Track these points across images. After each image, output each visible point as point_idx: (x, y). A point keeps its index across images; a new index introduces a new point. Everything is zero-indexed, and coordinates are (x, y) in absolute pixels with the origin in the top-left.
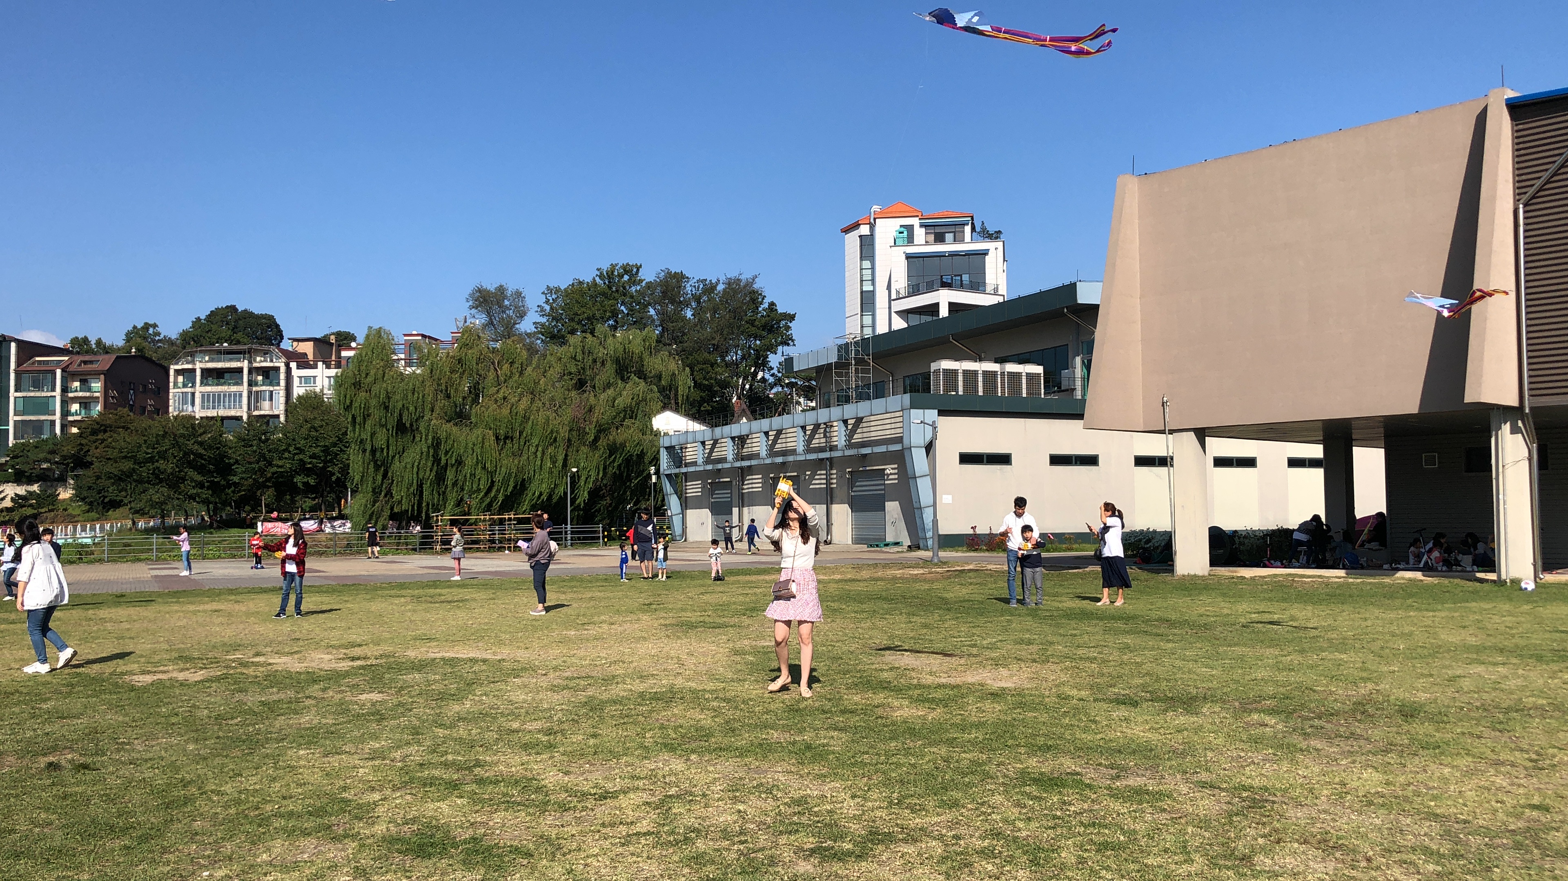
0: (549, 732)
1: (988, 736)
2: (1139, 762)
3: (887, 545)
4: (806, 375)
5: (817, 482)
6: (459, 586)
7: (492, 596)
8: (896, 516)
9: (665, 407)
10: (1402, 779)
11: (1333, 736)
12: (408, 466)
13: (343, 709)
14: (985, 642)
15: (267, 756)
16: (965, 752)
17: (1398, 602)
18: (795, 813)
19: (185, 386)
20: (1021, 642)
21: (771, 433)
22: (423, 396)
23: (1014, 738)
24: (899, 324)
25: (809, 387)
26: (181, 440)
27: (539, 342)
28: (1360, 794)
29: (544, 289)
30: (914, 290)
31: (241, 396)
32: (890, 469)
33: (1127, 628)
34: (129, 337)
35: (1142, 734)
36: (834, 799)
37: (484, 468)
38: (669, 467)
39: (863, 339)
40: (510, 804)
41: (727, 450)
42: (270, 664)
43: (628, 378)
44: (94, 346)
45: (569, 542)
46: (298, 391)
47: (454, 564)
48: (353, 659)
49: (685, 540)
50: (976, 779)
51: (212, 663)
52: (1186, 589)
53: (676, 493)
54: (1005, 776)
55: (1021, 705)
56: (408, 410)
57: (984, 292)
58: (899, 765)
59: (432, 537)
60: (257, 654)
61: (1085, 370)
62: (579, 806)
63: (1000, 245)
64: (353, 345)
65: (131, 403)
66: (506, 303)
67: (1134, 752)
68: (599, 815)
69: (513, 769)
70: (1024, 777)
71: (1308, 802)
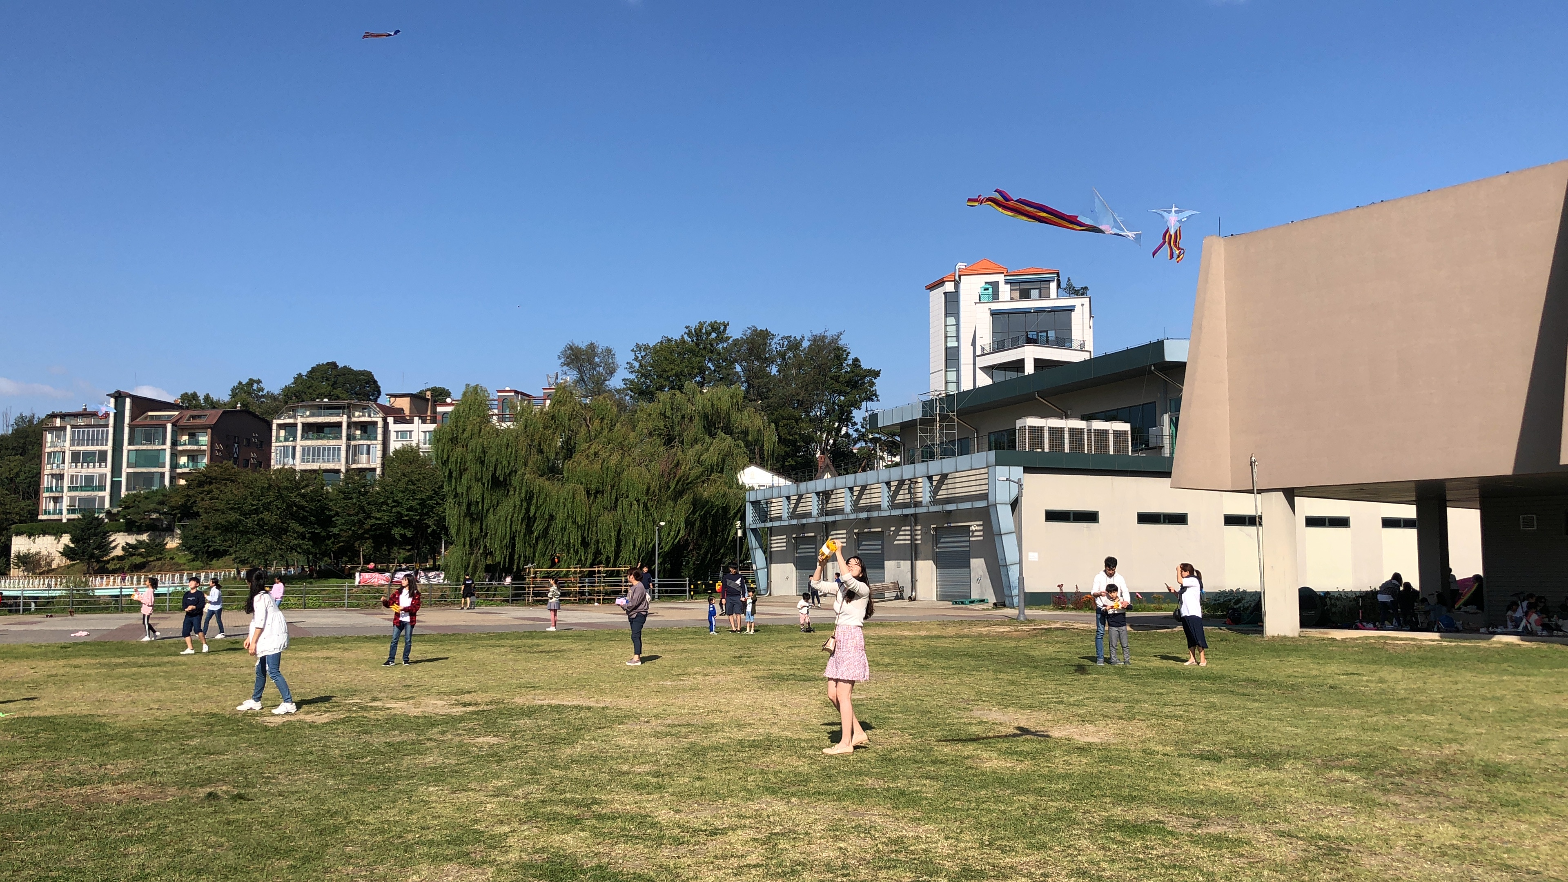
0: (657, 775)
1: (1074, 787)
2: (1220, 813)
3: (972, 602)
4: (890, 431)
5: (901, 538)
6: (554, 637)
7: (587, 647)
8: (981, 573)
9: (752, 462)
10: (1478, 833)
11: (1413, 792)
12: (502, 519)
13: (463, 751)
14: (1072, 699)
15: (400, 791)
16: (1052, 800)
17: (1492, 666)
18: (892, 852)
19: (286, 440)
20: (1108, 699)
21: (855, 489)
22: (516, 451)
23: (1099, 788)
24: (984, 380)
25: (894, 443)
26: (285, 492)
27: (628, 398)
28: (1435, 846)
29: (633, 346)
30: (999, 346)
31: (339, 449)
32: (975, 526)
33: (1214, 688)
34: (235, 393)
35: (1224, 787)
36: (929, 840)
37: (574, 522)
38: (754, 521)
39: (948, 396)
40: (628, 838)
41: (812, 505)
42: (388, 709)
43: (715, 434)
44: (202, 401)
45: (656, 595)
46: (395, 445)
47: (549, 615)
48: (465, 705)
49: (770, 594)
50: (1063, 825)
51: (334, 707)
52: (1275, 650)
53: (761, 547)
54: (1090, 823)
55: (1107, 759)
56: (501, 463)
57: (1070, 348)
58: (989, 811)
59: (524, 589)
60: (374, 699)
61: (1173, 427)
62: (692, 840)
63: (1086, 301)
64: (449, 400)
65: (235, 456)
66: (597, 360)
67: (1216, 803)
68: (710, 849)
69: (628, 807)
70: (1109, 824)
71: (1383, 851)
